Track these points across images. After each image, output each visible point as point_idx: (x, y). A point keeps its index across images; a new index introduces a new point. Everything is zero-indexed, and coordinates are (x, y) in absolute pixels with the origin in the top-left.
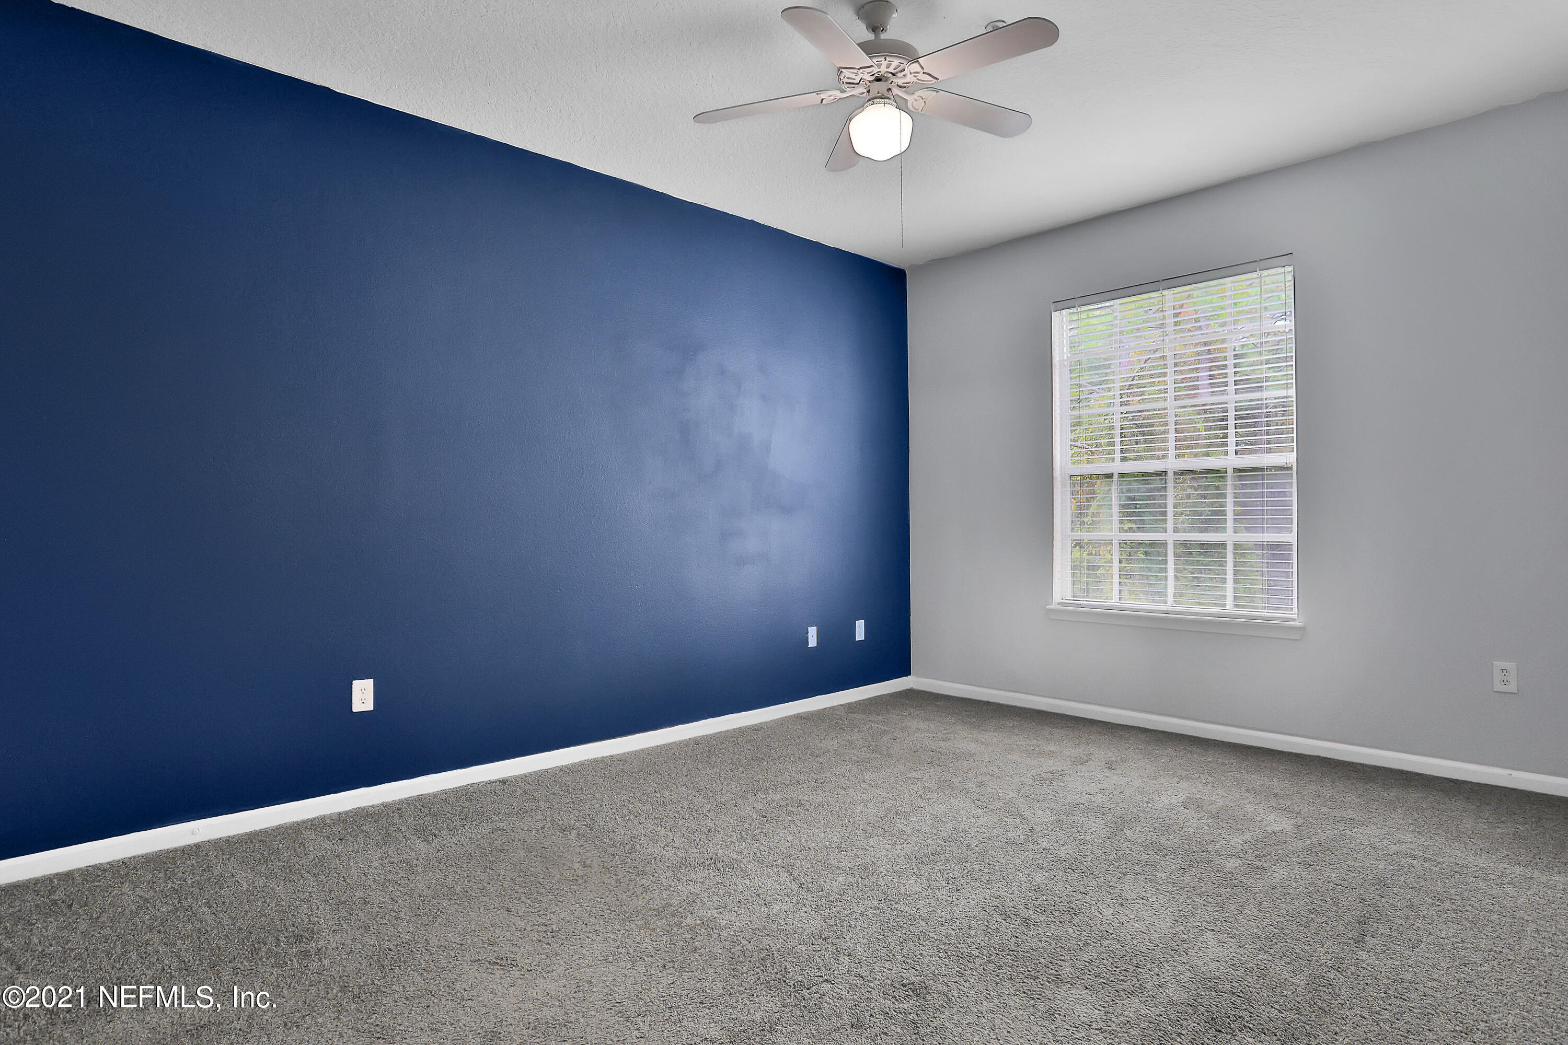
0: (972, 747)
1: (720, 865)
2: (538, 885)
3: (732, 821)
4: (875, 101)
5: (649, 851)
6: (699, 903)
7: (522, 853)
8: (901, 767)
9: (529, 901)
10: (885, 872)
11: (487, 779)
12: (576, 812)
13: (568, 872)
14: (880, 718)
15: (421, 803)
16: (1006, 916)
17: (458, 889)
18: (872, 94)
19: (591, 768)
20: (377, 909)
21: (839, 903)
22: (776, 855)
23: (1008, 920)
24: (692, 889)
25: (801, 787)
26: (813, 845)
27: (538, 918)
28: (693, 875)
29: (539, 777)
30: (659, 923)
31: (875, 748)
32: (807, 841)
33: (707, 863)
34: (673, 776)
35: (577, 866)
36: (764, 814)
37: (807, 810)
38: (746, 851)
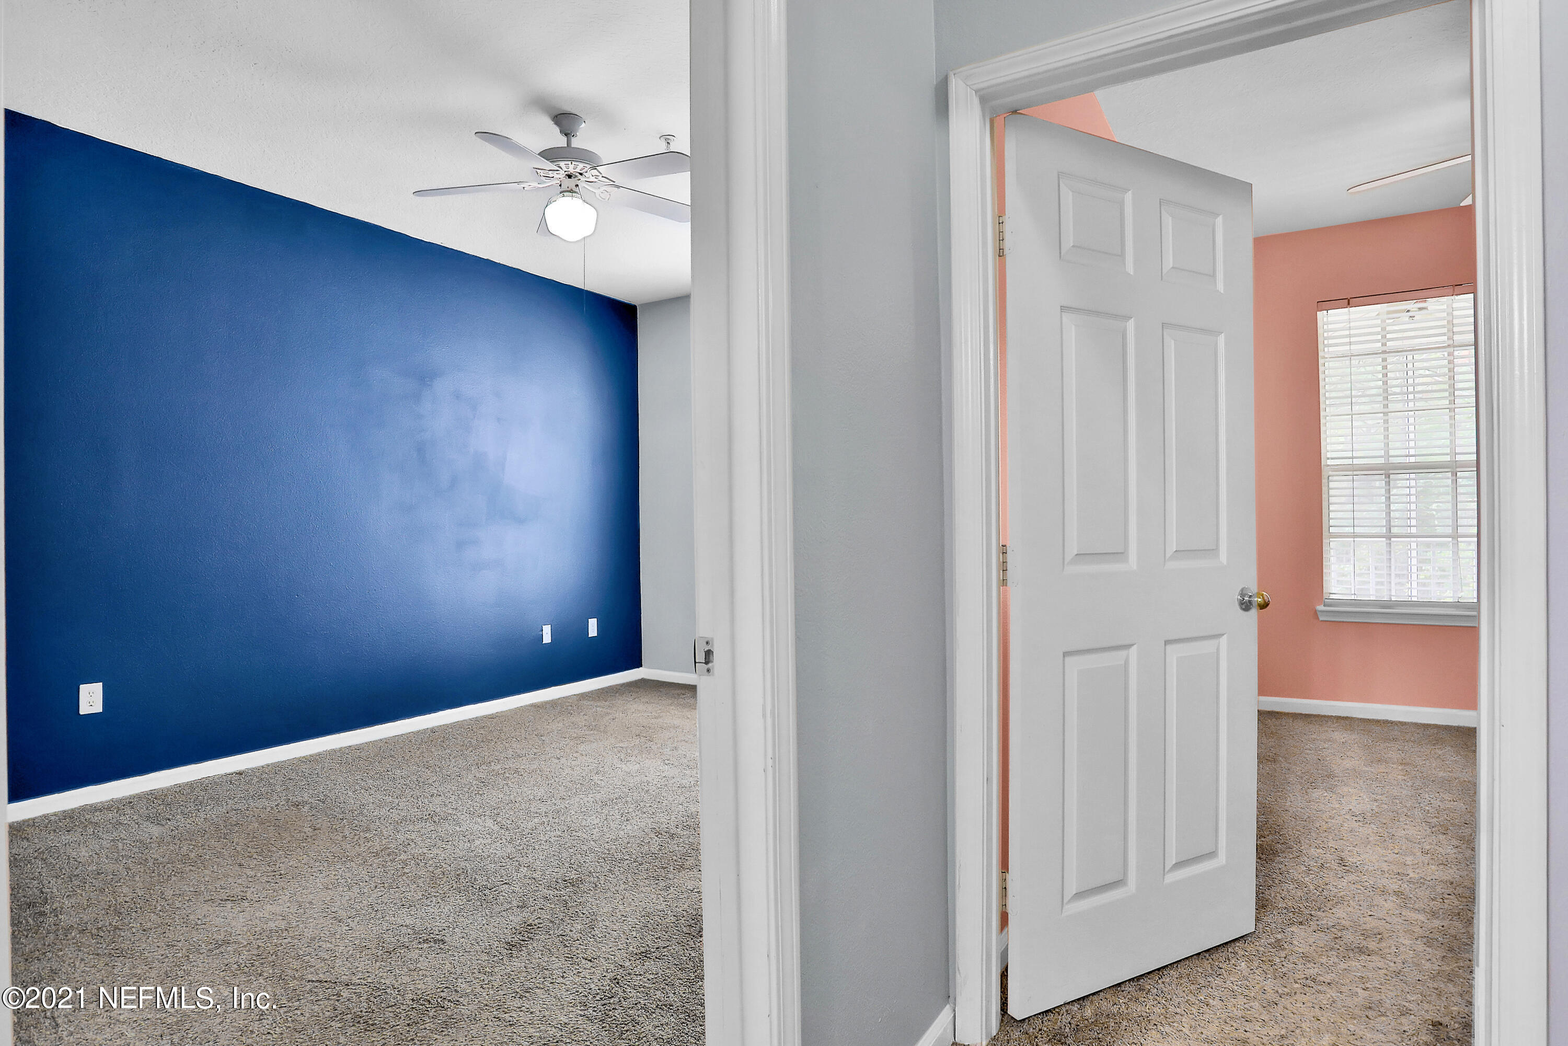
0: (677, 722)
1: (436, 819)
2: (270, 846)
3: (453, 788)
4: (565, 194)
5: (375, 814)
6: (413, 845)
7: (256, 825)
8: (613, 740)
9: (260, 858)
10: (573, 813)
11: (223, 772)
12: (311, 791)
13: (299, 835)
14: (607, 703)
15: (152, 797)
16: (658, 834)
17: (192, 855)
18: (564, 187)
19: (328, 757)
20: (112, 877)
21: (530, 836)
22: (486, 808)
23: (660, 836)
24: (409, 837)
25: (521, 759)
26: (520, 799)
27: (268, 868)
28: (411, 827)
29: (277, 768)
30: (376, 861)
31: (594, 727)
32: (515, 797)
33: (425, 817)
34: (406, 758)
35: (307, 830)
36: (483, 780)
37: (522, 775)
38: (461, 807)
